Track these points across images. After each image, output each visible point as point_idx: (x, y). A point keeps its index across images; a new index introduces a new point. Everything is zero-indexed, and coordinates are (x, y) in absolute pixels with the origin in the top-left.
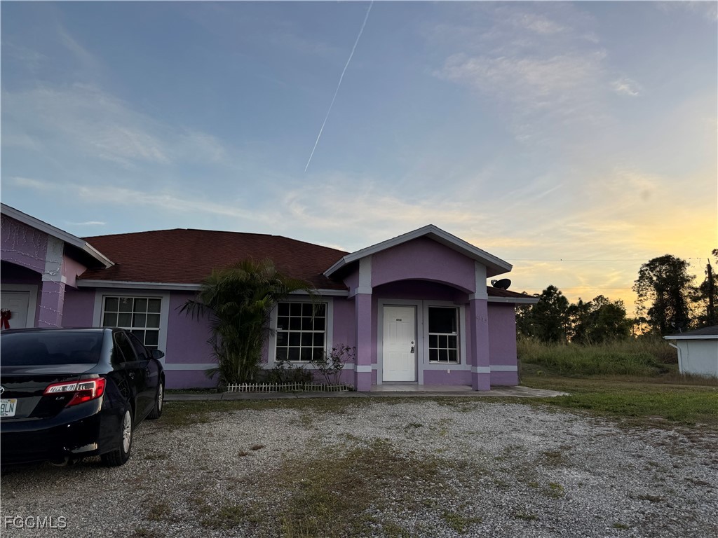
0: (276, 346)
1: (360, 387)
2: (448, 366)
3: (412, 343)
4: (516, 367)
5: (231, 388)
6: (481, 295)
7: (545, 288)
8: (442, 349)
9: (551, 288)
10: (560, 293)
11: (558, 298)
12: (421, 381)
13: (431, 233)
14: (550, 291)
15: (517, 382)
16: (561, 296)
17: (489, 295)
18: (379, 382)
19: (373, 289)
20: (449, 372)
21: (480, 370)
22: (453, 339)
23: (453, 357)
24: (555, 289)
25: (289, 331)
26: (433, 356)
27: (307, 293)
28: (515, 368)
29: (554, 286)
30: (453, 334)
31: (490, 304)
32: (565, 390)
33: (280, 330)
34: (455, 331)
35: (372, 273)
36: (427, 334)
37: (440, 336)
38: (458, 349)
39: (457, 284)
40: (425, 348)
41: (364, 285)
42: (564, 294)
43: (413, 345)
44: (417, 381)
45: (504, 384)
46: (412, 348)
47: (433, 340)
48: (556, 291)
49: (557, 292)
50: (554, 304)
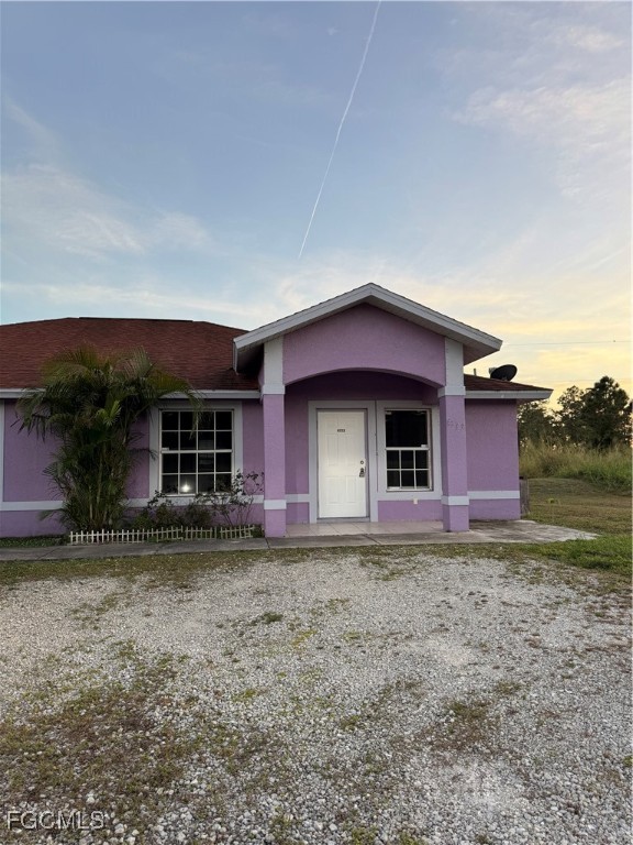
0: (161, 474)
1: (270, 531)
2: (414, 494)
3: (362, 462)
4: (518, 492)
5: (74, 538)
6: (454, 389)
7: (598, 381)
8: (407, 469)
9: (605, 379)
10: (617, 385)
11: (614, 393)
12: (374, 517)
13: (371, 297)
14: (604, 384)
15: (519, 515)
16: (618, 389)
17: (467, 389)
18: (313, 519)
19: (286, 387)
20: (416, 503)
21: (453, 500)
22: (422, 457)
23: (423, 481)
24: (611, 381)
25: (179, 452)
26: (392, 480)
27: (185, 396)
28: (516, 494)
29: (609, 377)
30: (423, 448)
31: (469, 403)
32: (587, 527)
33: (167, 451)
34: (426, 443)
35: (284, 362)
36: (383, 449)
37: (402, 452)
38: (429, 469)
39: (416, 374)
40: (381, 469)
41: (274, 381)
42: (622, 387)
43: (363, 466)
44: (369, 516)
45: (499, 518)
46: (362, 471)
47: (391, 457)
48: (611, 383)
49: (614, 384)
50: (610, 399)
